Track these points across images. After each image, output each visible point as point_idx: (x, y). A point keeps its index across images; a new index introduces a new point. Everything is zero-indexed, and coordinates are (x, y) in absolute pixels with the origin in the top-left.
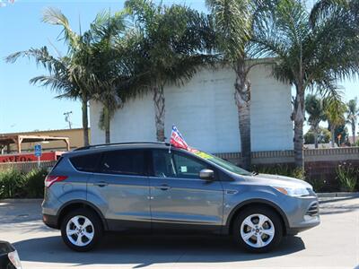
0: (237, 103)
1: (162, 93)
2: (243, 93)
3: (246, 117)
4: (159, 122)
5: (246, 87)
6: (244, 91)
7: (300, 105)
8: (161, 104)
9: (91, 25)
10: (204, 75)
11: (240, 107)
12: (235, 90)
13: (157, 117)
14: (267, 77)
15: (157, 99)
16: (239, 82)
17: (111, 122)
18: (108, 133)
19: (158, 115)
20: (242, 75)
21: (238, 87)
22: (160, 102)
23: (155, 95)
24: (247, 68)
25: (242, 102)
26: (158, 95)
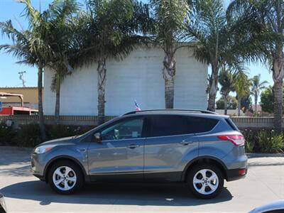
0: (165, 77)
1: (105, 65)
2: (170, 70)
3: (171, 89)
4: (100, 88)
5: (172, 65)
6: (170, 67)
7: (214, 81)
8: (103, 74)
9: (50, 5)
10: (139, 52)
11: (166, 81)
12: (163, 66)
13: (99, 84)
14: (189, 57)
15: (100, 70)
16: (167, 60)
17: (61, 86)
18: (58, 95)
19: (101, 83)
20: (170, 55)
21: (166, 64)
22: (102, 72)
23: (99, 67)
24: (174, 49)
25: (169, 76)
26: (101, 67)
